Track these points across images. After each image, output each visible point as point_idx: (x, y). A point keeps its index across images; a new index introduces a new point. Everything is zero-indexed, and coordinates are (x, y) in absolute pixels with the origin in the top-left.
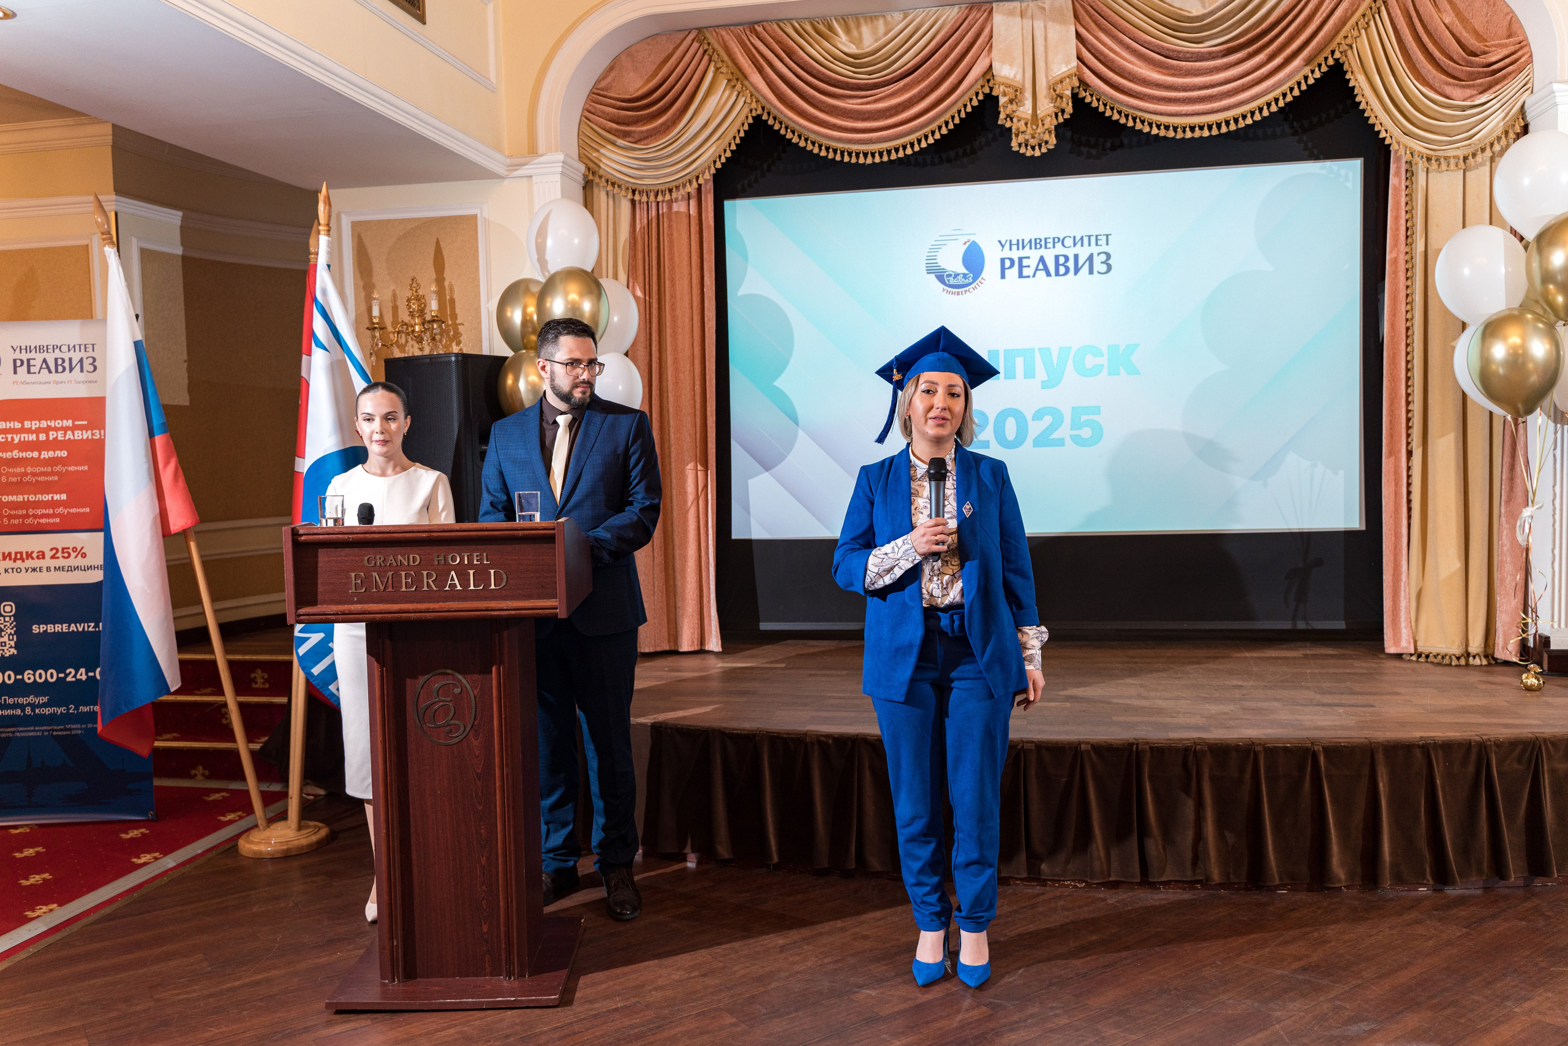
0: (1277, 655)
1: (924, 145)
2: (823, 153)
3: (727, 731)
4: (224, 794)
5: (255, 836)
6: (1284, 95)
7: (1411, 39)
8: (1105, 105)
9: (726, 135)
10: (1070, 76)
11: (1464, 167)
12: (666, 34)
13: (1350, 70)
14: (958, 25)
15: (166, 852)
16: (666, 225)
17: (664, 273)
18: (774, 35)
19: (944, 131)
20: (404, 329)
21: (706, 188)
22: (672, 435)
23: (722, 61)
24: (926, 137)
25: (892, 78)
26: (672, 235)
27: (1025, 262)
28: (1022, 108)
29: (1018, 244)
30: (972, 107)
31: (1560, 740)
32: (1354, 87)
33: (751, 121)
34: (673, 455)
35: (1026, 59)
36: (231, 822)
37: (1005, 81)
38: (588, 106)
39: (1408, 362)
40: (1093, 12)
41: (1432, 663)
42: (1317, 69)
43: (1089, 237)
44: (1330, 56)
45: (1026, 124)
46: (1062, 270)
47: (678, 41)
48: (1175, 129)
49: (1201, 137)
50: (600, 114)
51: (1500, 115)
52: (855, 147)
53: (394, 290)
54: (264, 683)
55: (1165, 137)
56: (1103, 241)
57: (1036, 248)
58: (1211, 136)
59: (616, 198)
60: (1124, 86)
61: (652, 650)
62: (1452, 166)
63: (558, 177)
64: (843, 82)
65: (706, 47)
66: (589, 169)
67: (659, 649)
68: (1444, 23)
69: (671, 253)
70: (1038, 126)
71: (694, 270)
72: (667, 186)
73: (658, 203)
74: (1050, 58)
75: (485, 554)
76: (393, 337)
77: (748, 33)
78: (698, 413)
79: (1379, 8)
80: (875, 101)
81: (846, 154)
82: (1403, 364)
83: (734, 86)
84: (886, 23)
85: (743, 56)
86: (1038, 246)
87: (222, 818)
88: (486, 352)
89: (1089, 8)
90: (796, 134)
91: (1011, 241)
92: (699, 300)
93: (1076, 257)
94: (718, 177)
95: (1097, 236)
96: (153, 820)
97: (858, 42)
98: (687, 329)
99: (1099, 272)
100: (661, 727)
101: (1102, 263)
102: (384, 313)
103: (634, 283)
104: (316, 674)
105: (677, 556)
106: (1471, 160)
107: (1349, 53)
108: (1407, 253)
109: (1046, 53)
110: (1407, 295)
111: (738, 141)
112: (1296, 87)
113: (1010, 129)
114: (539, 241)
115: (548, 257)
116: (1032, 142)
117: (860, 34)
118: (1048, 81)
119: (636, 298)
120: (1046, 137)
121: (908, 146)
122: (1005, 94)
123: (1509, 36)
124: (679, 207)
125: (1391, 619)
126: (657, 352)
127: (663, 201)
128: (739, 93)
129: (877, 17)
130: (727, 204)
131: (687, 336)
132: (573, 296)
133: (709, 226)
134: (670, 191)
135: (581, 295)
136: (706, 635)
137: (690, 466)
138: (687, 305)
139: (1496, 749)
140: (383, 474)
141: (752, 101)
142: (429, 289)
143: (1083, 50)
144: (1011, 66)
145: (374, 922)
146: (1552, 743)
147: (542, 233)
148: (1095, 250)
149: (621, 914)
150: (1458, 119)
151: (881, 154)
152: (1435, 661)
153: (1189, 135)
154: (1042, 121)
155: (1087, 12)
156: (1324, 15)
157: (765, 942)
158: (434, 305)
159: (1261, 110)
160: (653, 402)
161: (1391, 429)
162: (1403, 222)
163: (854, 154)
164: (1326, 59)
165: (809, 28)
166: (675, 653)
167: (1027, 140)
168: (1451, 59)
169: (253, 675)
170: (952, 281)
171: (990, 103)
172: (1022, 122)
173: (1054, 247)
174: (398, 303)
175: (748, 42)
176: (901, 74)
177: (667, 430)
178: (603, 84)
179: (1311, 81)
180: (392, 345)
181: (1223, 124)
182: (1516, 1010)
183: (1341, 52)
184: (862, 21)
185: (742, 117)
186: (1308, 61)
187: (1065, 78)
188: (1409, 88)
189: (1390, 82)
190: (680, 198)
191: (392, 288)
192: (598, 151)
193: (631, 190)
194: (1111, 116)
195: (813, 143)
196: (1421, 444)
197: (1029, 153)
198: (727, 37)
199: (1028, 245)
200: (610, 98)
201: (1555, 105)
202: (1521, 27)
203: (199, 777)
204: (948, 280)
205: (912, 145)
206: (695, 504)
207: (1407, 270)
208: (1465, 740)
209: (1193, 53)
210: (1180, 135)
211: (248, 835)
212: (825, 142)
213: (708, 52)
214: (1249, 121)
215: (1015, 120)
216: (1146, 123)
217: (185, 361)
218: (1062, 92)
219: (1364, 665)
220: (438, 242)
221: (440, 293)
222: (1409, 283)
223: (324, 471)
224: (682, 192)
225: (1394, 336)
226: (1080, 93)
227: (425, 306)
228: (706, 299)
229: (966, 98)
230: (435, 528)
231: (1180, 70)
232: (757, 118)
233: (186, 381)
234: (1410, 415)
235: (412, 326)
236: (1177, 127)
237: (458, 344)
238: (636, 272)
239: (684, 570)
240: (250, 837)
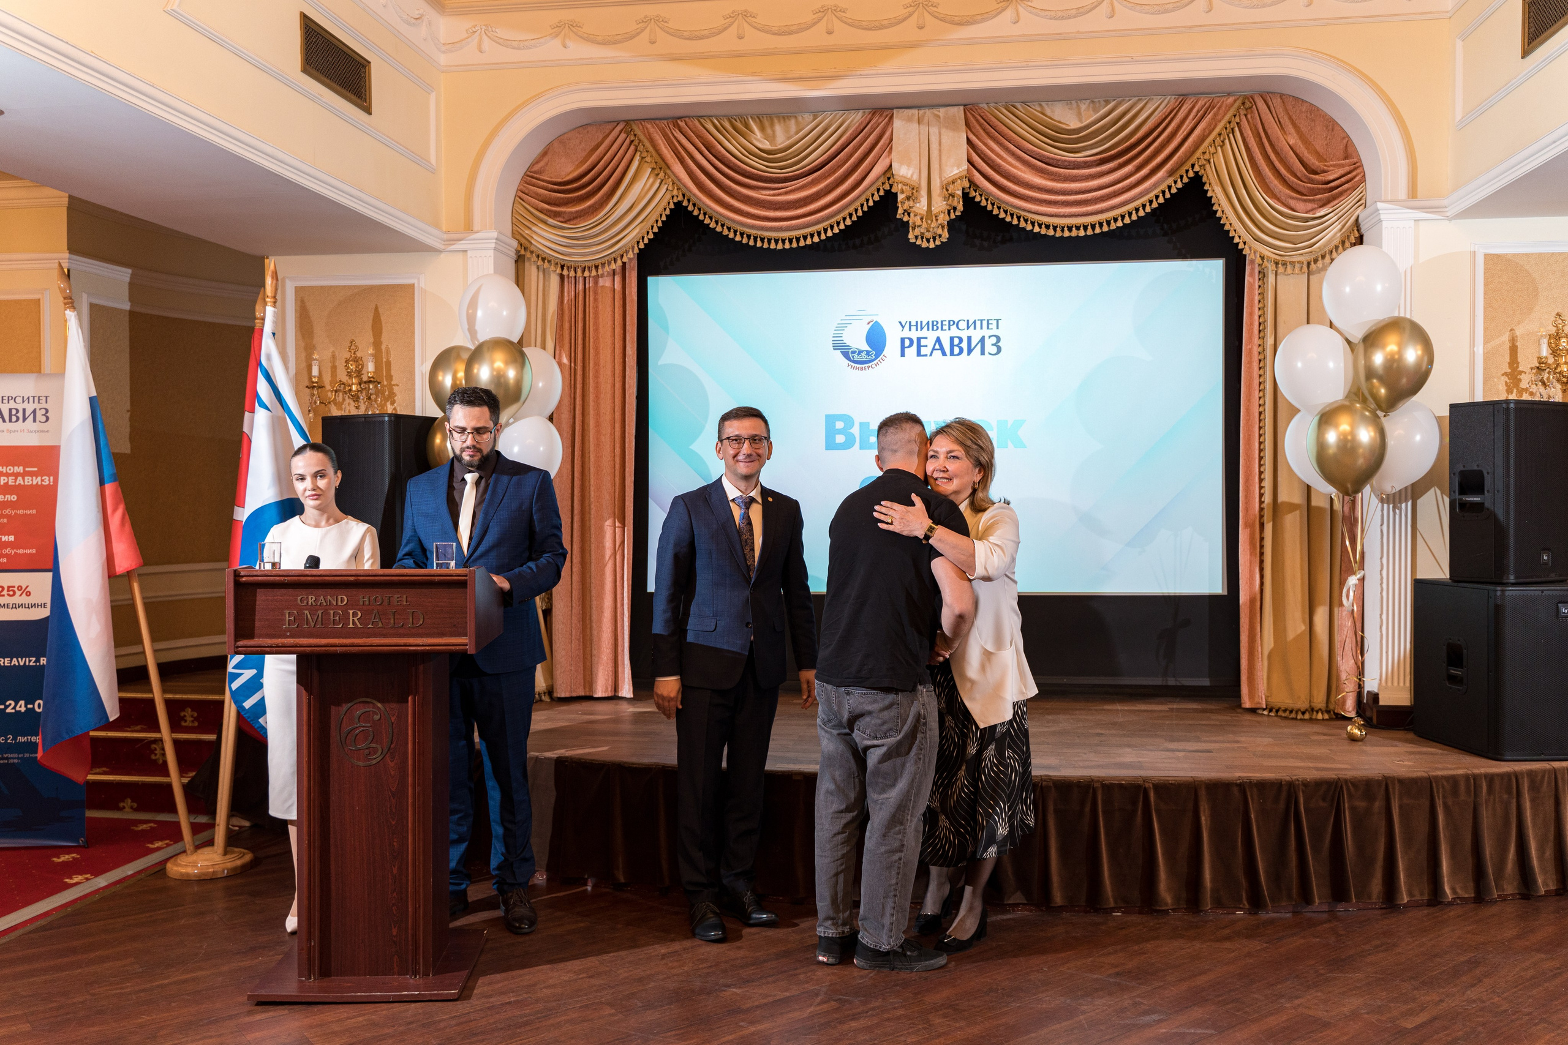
0: (1146, 708)
1: (830, 234)
2: (738, 238)
3: (626, 765)
4: (152, 825)
5: (183, 860)
6: (1151, 202)
7: (1260, 157)
8: (993, 204)
9: (650, 219)
10: (960, 178)
11: (1307, 272)
12: (596, 125)
13: (1208, 182)
14: (862, 128)
15: (97, 873)
16: (591, 299)
17: (589, 342)
18: (694, 129)
19: (848, 222)
20: (342, 388)
21: (630, 265)
22: (592, 493)
23: (647, 151)
24: (832, 227)
25: (802, 173)
26: (597, 307)
27: (923, 342)
28: (918, 205)
29: (917, 326)
30: (874, 201)
31: (1360, 781)
32: (1211, 197)
33: (672, 206)
34: (593, 512)
35: (922, 161)
36: (158, 849)
37: (903, 180)
38: (522, 187)
39: (1260, 443)
40: (982, 121)
41: (1281, 716)
42: (1179, 180)
43: (981, 321)
44: (1190, 169)
45: (922, 219)
46: (956, 350)
47: (608, 131)
48: (1055, 228)
49: (1078, 236)
50: (533, 195)
51: (1337, 227)
52: (767, 234)
53: (333, 352)
54: (193, 721)
55: (1046, 234)
56: (993, 325)
57: (933, 330)
58: (1086, 235)
59: (546, 272)
60: (1009, 188)
61: (567, 695)
62: (1297, 270)
63: (491, 253)
64: (757, 175)
65: (632, 138)
66: (521, 245)
67: (574, 694)
68: (1289, 144)
69: (596, 324)
70: (932, 221)
71: (616, 341)
72: (594, 263)
73: (585, 278)
74: (943, 161)
75: (405, 596)
76: (331, 396)
77: (671, 127)
78: (617, 473)
79: (1232, 129)
80: (786, 193)
81: (759, 239)
82: (1257, 445)
83: (658, 175)
84: (797, 123)
85: (666, 148)
86: (935, 328)
87: (151, 846)
88: (418, 413)
89: (979, 118)
90: (713, 220)
91: (910, 322)
92: (621, 368)
93: (969, 338)
94: (642, 256)
95: (988, 320)
96: (83, 847)
97: (772, 139)
98: (609, 395)
99: (989, 354)
100: (566, 761)
101: (992, 345)
102: (324, 373)
103: (560, 351)
104: (247, 708)
105: (594, 607)
106: (1313, 265)
107: (1207, 166)
108: (1260, 345)
109: (940, 156)
110: (1260, 383)
111: (660, 224)
112: (1161, 195)
113: (908, 222)
114: (470, 311)
115: (478, 327)
116: (928, 235)
117: (774, 131)
118: (941, 182)
119: (560, 364)
120: (939, 231)
121: (816, 234)
122: (902, 192)
123: (1346, 158)
124: (605, 282)
125: (1246, 677)
126: (581, 416)
127: (590, 276)
128: (662, 181)
129: (789, 118)
130: (651, 280)
131: (609, 401)
132: (499, 364)
133: (632, 301)
134: (597, 267)
135: (506, 363)
136: (620, 682)
137: (609, 523)
138: (609, 373)
139: (1304, 788)
140: (317, 526)
141: (674, 189)
142: (367, 352)
143: (974, 154)
144: (909, 166)
145: (293, 933)
146: (1352, 783)
147: (473, 304)
148: (986, 333)
149: (520, 928)
150: (1301, 229)
151: (791, 241)
152: (1283, 715)
153: (1067, 234)
154: (936, 216)
155: (977, 121)
156: (1185, 133)
157: (649, 952)
158: (370, 367)
159: (1130, 214)
160: (576, 462)
161: (1246, 503)
162: (1256, 318)
163: (766, 240)
164: (1187, 171)
165: (727, 125)
166: (590, 698)
167: (923, 233)
168: (1296, 176)
169: (182, 714)
170: (856, 359)
171: (889, 199)
172: (918, 218)
173: (949, 329)
174: (337, 363)
175: (671, 135)
176: (809, 170)
177: (588, 488)
178: (536, 168)
179: (1174, 191)
180: (329, 403)
181: (1097, 226)
182: (1287, 1005)
183: (1200, 166)
184: (776, 121)
185: (664, 203)
186: (1171, 173)
187: (956, 179)
188: (1258, 200)
189: (1242, 194)
190: (606, 274)
191: (332, 349)
192: (530, 229)
193: (559, 266)
194: (998, 214)
195: (729, 229)
196: (1271, 518)
197: (924, 245)
198: (652, 130)
199: (926, 326)
200: (543, 181)
201: (1380, 221)
202: (1356, 150)
203: (127, 809)
204: (853, 357)
205: (819, 234)
206: (612, 558)
207: (1260, 361)
208: (1276, 780)
209: (1070, 162)
210: (1059, 234)
211: (176, 860)
212: (740, 228)
213: (634, 143)
214: (1120, 224)
215: (912, 215)
216: (1029, 222)
217: (128, 411)
218: (953, 192)
219: (1220, 717)
220: (376, 308)
221: (377, 357)
222: (1261, 372)
223: (262, 521)
224: (607, 268)
225: (1249, 419)
226: (971, 193)
227: (362, 367)
228: (627, 368)
229: (869, 193)
230: (362, 573)
231: (1059, 176)
232: (678, 205)
233: (128, 430)
234: (1262, 491)
235: (349, 386)
236: (1057, 227)
237: (393, 403)
238: (563, 340)
239: (600, 621)
240: (179, 861)
